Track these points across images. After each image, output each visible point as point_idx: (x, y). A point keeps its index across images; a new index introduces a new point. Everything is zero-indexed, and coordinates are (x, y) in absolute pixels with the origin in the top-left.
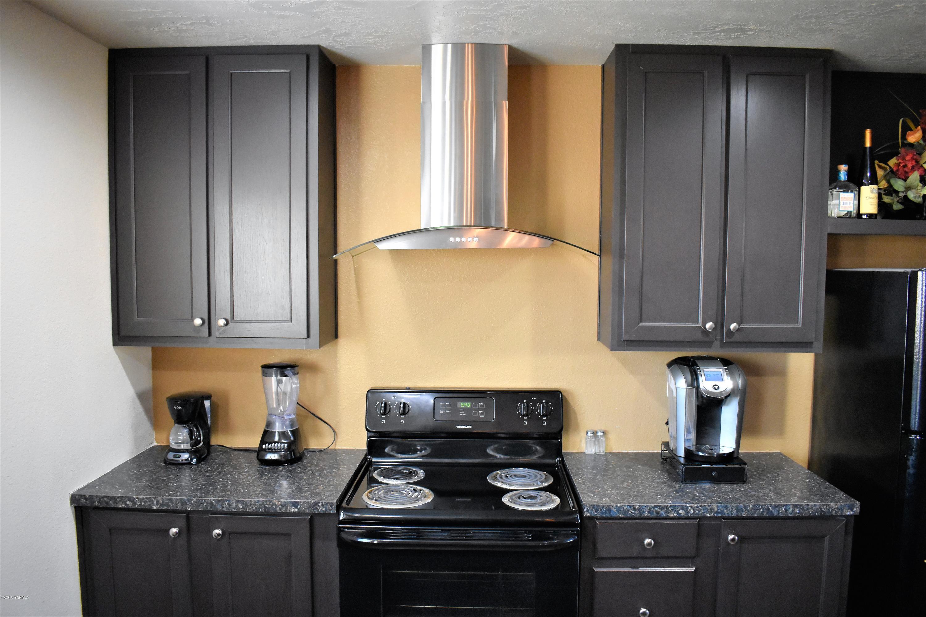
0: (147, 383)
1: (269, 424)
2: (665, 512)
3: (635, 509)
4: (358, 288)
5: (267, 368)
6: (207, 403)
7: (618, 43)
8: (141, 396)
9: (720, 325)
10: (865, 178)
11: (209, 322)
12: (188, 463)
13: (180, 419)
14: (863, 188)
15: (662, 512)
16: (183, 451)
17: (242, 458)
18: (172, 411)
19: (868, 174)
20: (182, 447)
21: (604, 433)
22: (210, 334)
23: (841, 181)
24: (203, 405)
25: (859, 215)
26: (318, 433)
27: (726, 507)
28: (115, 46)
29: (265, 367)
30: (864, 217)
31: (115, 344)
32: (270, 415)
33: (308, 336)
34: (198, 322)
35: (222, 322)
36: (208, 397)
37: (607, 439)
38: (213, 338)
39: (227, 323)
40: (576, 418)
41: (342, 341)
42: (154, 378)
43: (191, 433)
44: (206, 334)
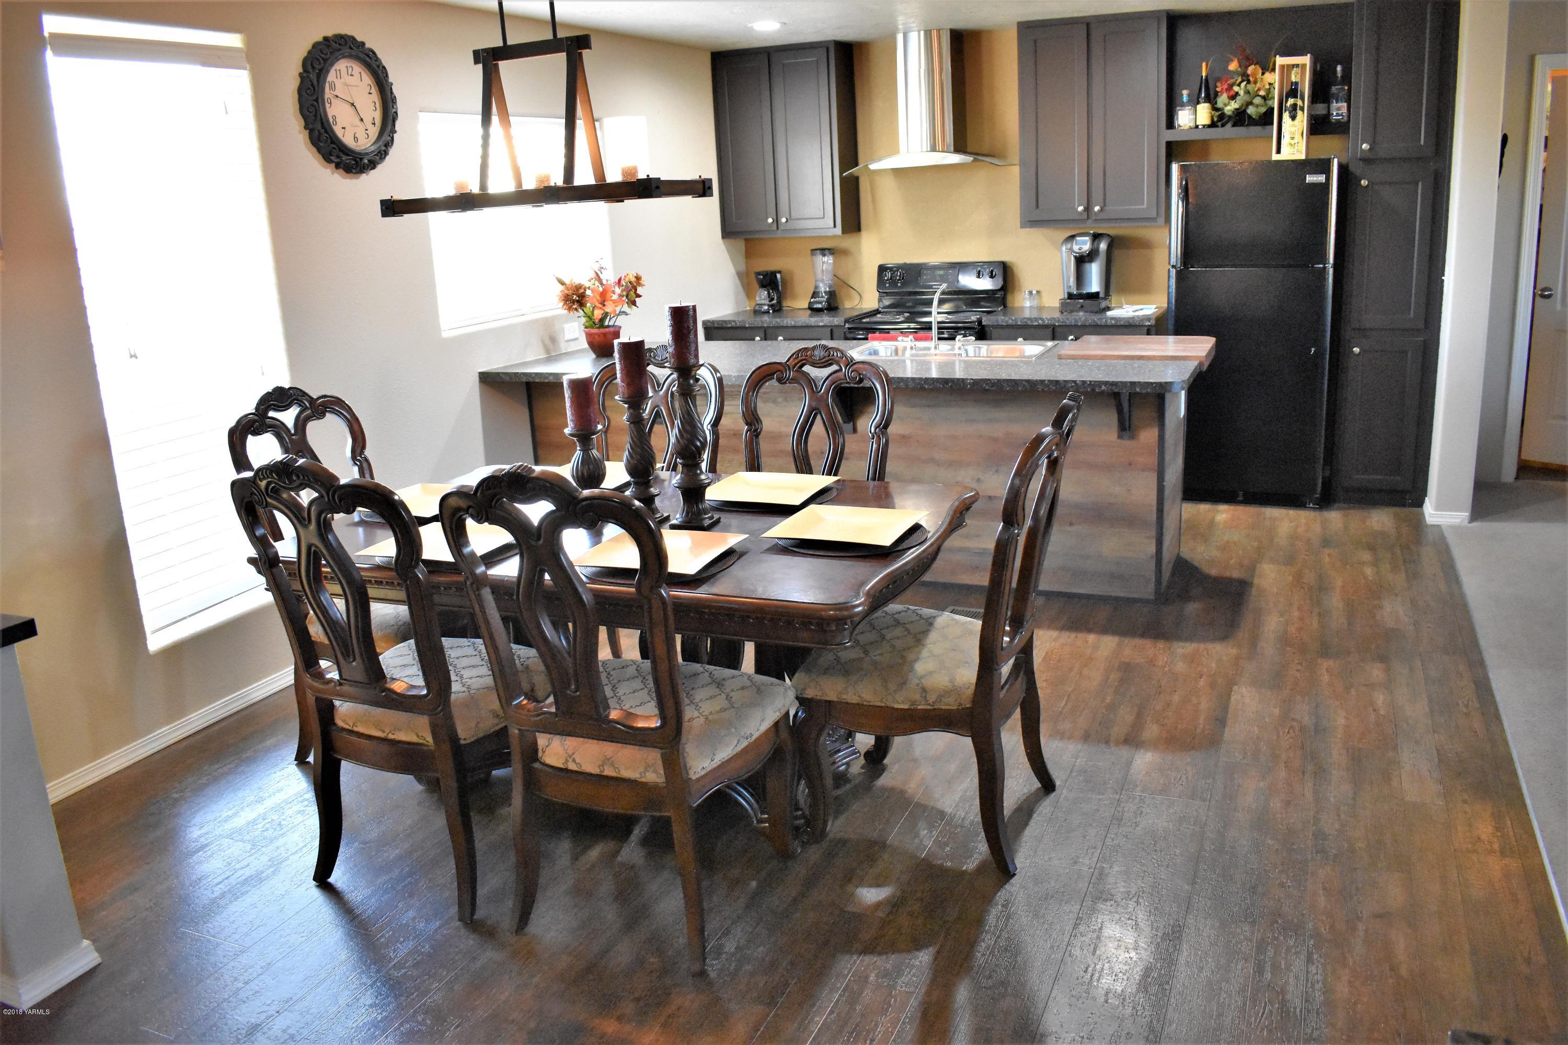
0: (743, 267)
1: (816, 287)
4: (873, 197)
5: (813, 251)
6: (778, 276)
8: (739, 275)
9: (1088, 209)
11: (777, 221)
12: (767, 312)
13: (763, 286)
14: (1198, 106)
16: (765, 305)
17: (801, 312)
18: (758, 280)
20: (763, 302)
21: (1038, 292)
22: (778, 228)
24: (776, 276)
25: (1197, 127)
26: (850, 297)
27: (1068, 319)
28: (714, 51)
29: (813, 250)
30: (1200, 127)
31: (723, 237)
32: (816, 281)
33: (835, 226)
34: (770, 220)
35: (784, 220)
36: (779, 272)
37: (1040, 296)
38: (779, 230)
39: (787, 221)
40: (1019, 281)
41: (864, 234)
42: (747, 263)
43: (769, 293)
44: (775, 228)
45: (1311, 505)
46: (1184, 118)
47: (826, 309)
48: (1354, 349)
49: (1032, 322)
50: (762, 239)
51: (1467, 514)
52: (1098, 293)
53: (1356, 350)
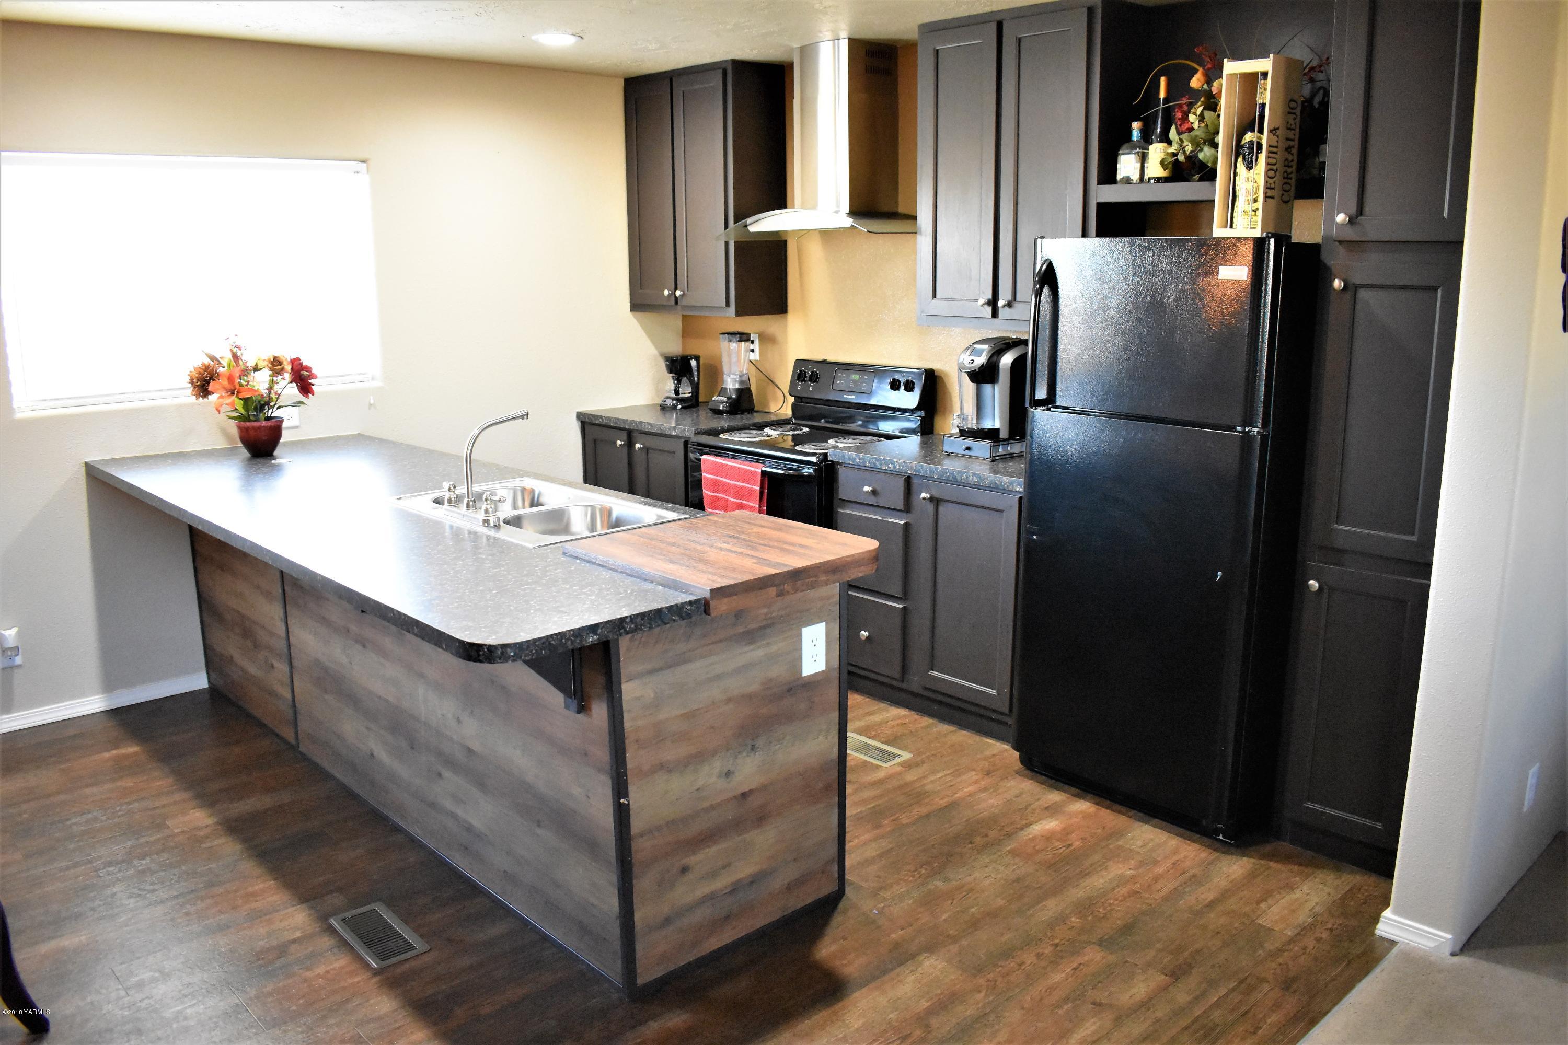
2: (880, 464)
3: (860, 459)
6: (693, 363)
7: (921, 22)
10: (1154, 135)
15: (878, 464)
19: (1159, 130)
23: (1134, 141)
28: (627, 76)
45: (1221, 837)
46: (1127, 165)
47: (727, 412)
48: (1311, 582)
49: (881, 464)
50: (701, 317)
51: (1449, 936)
52: (997, 431)
53: (1314, 584)
